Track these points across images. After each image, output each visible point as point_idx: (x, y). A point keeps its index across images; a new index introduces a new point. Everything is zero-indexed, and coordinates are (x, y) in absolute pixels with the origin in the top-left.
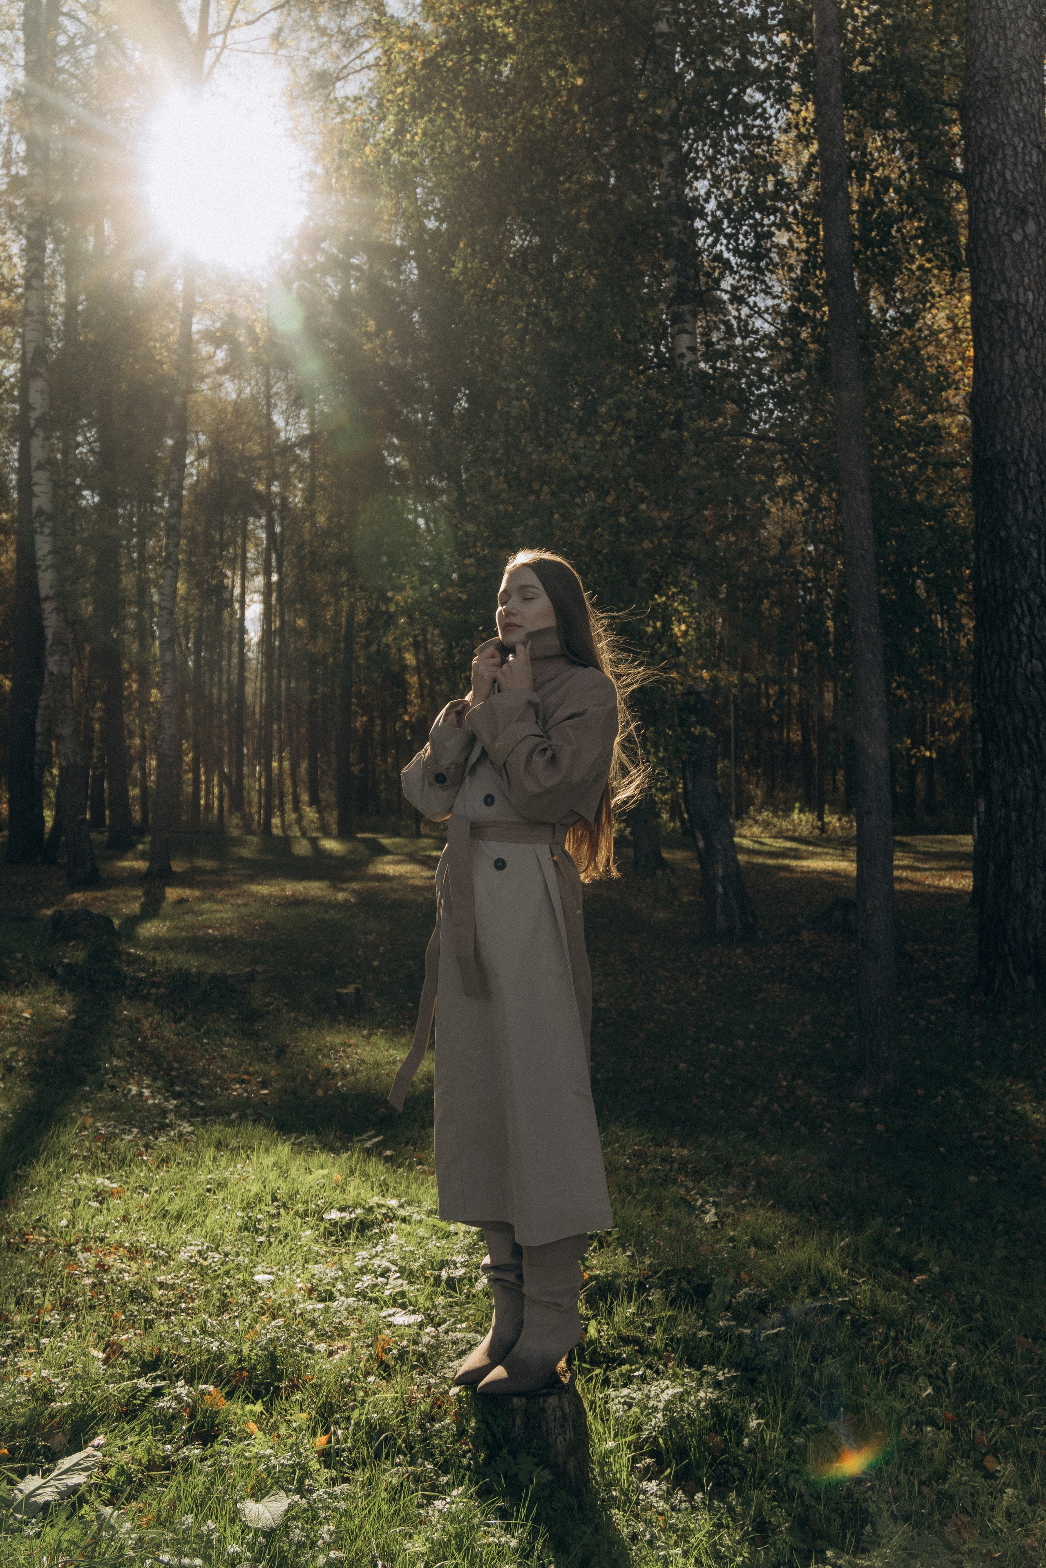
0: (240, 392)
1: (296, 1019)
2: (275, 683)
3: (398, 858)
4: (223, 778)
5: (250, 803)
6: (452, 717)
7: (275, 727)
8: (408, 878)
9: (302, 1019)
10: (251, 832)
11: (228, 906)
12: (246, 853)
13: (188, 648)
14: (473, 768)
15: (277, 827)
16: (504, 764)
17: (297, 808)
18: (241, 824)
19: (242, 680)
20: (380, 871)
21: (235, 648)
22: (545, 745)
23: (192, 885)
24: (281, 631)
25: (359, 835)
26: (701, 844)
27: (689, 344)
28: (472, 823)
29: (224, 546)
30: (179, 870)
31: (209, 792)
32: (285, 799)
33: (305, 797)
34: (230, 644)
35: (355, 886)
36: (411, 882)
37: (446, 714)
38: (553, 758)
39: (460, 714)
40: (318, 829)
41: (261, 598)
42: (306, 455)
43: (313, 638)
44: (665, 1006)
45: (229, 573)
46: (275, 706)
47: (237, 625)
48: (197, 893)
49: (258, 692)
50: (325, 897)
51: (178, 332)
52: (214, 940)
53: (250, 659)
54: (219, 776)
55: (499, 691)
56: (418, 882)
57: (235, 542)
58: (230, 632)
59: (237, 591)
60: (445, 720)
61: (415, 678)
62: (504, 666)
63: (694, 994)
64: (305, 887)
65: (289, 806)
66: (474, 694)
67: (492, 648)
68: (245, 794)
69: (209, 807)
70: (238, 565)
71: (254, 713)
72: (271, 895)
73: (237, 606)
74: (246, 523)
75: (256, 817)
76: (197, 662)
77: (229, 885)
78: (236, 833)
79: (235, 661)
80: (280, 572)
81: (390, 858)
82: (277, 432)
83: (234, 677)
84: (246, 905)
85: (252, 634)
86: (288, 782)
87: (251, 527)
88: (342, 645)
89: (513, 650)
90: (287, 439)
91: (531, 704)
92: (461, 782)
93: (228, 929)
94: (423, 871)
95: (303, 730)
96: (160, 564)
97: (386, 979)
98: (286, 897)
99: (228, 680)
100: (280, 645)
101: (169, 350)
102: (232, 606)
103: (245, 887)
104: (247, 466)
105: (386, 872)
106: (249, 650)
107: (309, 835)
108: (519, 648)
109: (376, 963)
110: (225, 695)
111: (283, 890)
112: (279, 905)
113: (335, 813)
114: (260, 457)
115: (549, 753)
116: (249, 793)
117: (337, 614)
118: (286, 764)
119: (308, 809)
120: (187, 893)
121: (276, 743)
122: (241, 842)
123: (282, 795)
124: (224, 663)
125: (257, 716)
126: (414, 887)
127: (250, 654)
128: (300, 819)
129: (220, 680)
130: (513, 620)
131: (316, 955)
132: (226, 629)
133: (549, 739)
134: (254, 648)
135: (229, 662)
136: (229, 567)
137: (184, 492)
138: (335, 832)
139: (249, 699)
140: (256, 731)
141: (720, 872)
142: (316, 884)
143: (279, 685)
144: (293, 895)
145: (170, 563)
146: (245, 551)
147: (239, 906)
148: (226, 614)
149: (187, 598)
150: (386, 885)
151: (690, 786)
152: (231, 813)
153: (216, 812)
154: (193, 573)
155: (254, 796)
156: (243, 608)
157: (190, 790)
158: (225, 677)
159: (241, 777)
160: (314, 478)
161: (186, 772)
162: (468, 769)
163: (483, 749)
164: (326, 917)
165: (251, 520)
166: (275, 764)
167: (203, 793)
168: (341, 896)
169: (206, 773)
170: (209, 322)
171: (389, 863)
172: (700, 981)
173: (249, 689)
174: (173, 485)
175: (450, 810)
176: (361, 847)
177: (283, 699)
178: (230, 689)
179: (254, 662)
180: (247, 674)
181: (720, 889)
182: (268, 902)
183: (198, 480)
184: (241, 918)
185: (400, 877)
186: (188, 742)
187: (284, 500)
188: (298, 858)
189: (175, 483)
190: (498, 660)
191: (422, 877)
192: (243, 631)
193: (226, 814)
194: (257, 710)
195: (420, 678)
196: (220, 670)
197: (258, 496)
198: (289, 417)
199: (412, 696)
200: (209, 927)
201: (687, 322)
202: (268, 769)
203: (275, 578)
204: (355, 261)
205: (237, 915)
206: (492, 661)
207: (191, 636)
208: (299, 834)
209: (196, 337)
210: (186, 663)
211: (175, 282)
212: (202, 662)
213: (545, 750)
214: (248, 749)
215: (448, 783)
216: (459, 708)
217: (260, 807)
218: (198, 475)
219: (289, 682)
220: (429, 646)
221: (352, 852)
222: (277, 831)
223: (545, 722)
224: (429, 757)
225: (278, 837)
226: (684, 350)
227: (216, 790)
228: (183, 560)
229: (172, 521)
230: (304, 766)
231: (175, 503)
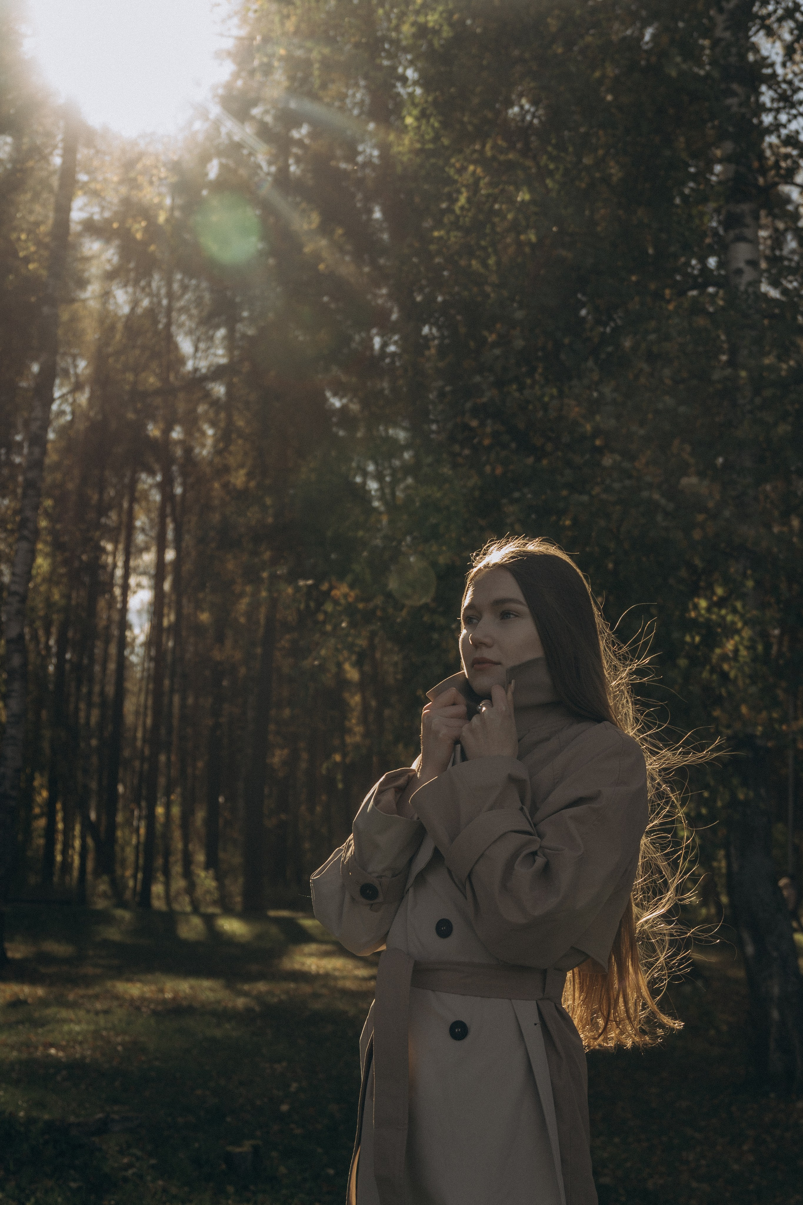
0: (135, 303)
1: (165, 1190)
2: (166, 700)
3: (324, 947)
4: (89, 827)
5: (123, 861)
6: (390, 796)
7: (163, 758)
8: (336, 978)
9: (174, 1190)
10: (122, 904)
11: (82, 1013)
12: (113, 934)
13: (48, 648)
14: (421, 877)
15: (159, 897)
16: (469, 877)
17: (188, 874)
18: (109, 892)
19: (121, 693)
20: (297, 966)
21: (113, 650)
22: (533, 848)
23: (33, 979)
24: (175, 629)
25: (272, 913)
26: (750, 949)
27: (749, 256)
28: (417, 964)
29: (103, 510)
30: (18, 955)
31: (67, 845)
32: (172, 859)
33: (200, 857)
34: (107, 642)
35: (262, 987)
36: (340, 984)
37: (380, 792)
38: (547, 868)
39: (402, 791)
40: (215, 903)
41: (152, 582)
42: (219, 390)
43: (220, 639)
44: (694, 1185)
45: (109, 547)
46: (163, 731)
47: (116, 617)
48: (40, 992)
49: (142, 710)
50: (219, 1002)
51: (50, 222)
52: (56, 1064)
53: (132, 665)
54: (83, 826)
55: (464, 758)
56: (349, 985)
57: (121, 506)
58: (107, 628)
59: (119, 572)
60: (377, 802)
61: (357, 698)
62: (475, 720)
63: (736, 1167)
64: (192, 988)
65: (177, 869)
66: (424, 760)
67: (453, 690)
68: (117, 849)
69: (66, 866)
70: (122, 538)
71: (135, 738)
72: (143, 999)
73: (117, 591)
74: (134, 481)
75: (131, 883)
76: (59, 667)
77: (87, 981)
78: (101, 904)
79: (112, 666)
80: (178, 549)
81: (313, 947)
82: (182, 361)
83: (110, 690)
84: (106, 1012)
85: (137, 631)
86: (177, 834)
87: (141, 486)
88: (259, 650)
89: (488, 697)
90: (196, 370)
91: (512, 779)
92: (401, 897)
93: (78, 1048)
94: (357, 968)
95: (200, 764)
96: (12, 531)
97: (298, 1131)
98: (165, 1001)
99: (102, 693)
100: (174, 648)
101: (39, 243)
102: (111, 592)
103: (109, 984)
104: (139, 405)
105: (305, 968)
106: (132, 652)
107: (203, 910)
108: (498, 693)
109: (285, 1108)
110: (95, 713)
111: (162, 991)
112: (155, 1013)
113: (241, 880)
114: (157, 392)
115: (540, 861)
116: (123, 850)
117: (254, 606)
118: (176, 810)
119: (203, 874)
120: (25, 991)
121: (162, 781)
122: (106, 918)
123: (167, 853)
124: (97, 668)
125: (139, 743)
126: (345, 993)
127: (134, 659)
128: (191, 888)
129: (90, 693)
130: (488, 654)
131: (199, 1092)
132: (102, 623)
133: (541, 836)
134: (140, 651)
135: (104, 668)
136: (110, 540)
137: (51, 436)
138: (239, 908)
139: (130, 718)
140: (137, 764)
141: (776, 991)
142: (206, 983)
143: (171, 702)
144: (174, 999)
145: (26, 533)
146: (131, 517)
147: (97, 1013)
148: (102, 603)
149: (51, 579)
150: (306, 989)
151: (735, 867)
152: (97, 874)
153: (75, 873)
154: (58, 546)
155: (129, 853)
156: (125, 595)
157: (41, 841)
158: (97, 689)
159: (112, 827)
160: (230, 421)
161: (37, 817)
162: (411, 880)
163: (436, 851)
164: (218, 1033)
165: (143, 476)
166: (160, 810)
167: (59, 847)
168: (241, 1002)
169: (65, 820)
170: (96, 209)
171: (311, 955)
172: (745, 1148)
173: (130, 706)
174: (35, 426)
175: (384, 939)
176: (274, 930)
177: (175, 722)
178: (103, 705)
179: (139, 668)
180: (128, 685)
181: (775, 1014)
182: (138, 1009)
183: (72, 422)
184: (96, 1034)
185: (325, 977)
186: (42, 775)
187: (188, 451)
188: (185, 943)
189: (38, 423)
190: (461, 709)
191: (356, 978)
192: (124, 625)
193: (89, 877)
194: (139, 735)
195: (364, 698)
196: (91, 680)
197: (153, 445)
198: (198, 340)
199: (353, 721)
200: (52, 1045)
201: (747, 226)
202: (151, 817)
203: (170, 555)
204: (295, 134)
205: (92, 1027)
206: (453, 710)
207: (54, 630)
208: (188, 909)
209: (75, 228)
210: (45, 668)
211: (51, 153)
212: (67, 666)
213: (534, 854)
214: (125, 787)
215: (380, 899)
216: (401, 781)
217: (136, 869)
218: (73, 413)
219: (184, 699)
220: (378, 655)
221: (259, 937)
222: (158, 904)
223: (534, 809)
224: (353, 857)
225: (160, 913)
226: (742, 265)
227: (77, 843)
228: (46, 528)
229: (31, 475)
230: (200, 815)
231: (37, 450)
